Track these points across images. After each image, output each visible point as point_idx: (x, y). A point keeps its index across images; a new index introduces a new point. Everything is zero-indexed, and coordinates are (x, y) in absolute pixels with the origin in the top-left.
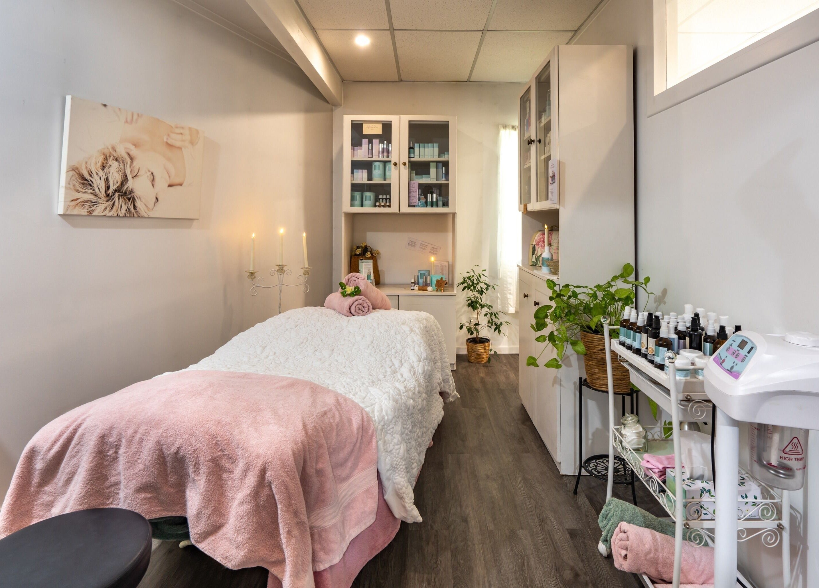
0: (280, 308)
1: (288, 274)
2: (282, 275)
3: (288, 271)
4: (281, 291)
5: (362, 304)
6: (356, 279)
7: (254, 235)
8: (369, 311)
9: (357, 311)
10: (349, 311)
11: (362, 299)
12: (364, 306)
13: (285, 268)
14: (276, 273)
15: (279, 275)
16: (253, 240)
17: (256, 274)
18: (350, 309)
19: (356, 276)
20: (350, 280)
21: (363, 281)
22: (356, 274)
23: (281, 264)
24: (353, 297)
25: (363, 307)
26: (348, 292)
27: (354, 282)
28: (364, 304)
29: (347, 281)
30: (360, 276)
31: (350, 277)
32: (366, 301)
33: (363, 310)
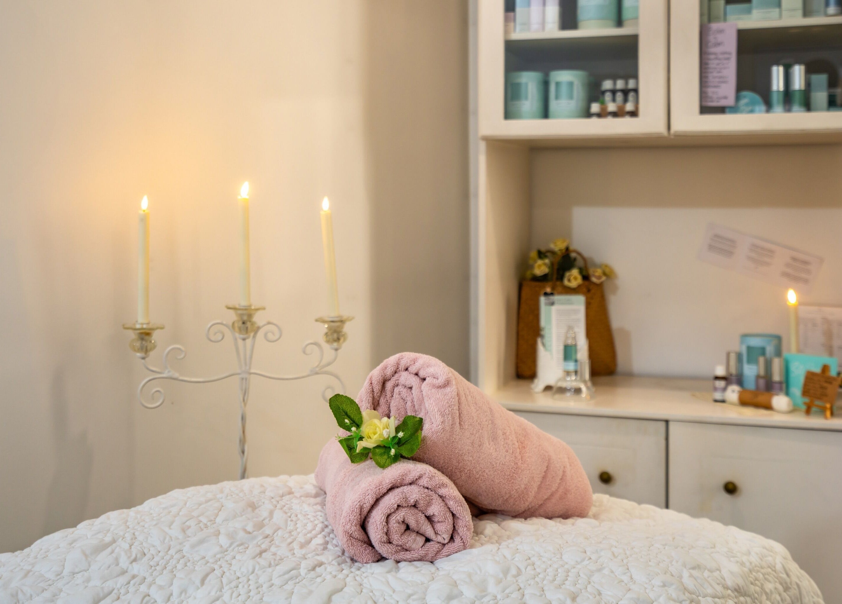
0: (243, 452)
1: (270, 336)
2: (249, 341)
3: (270, 327)
4: (245, 393)
5: (422, 504)
6: (414, 381)
7: (145, 204)
8: (457, 539)
9: (395, 538)
10: (358, 533)
11: (424, 482)
12: (430, 512)
13: (259, 319)
14: (228, 333)
15: (240, 342)
16: (144, 219)
17: (156, 336)
18: (363, 526)
19: (413, 369)
20: (389, 385)
21: (439, 394)
22: (414, 361)
23: (244, 303)
24: (383, 467)
25: (429, 518)
26: (369, 443)
27: (404, 391)
28: (429, 504)
29: (377, 388)
30: (431, 370)
31: (389, 372)
32: (443, 491)
33: (429, 532)
